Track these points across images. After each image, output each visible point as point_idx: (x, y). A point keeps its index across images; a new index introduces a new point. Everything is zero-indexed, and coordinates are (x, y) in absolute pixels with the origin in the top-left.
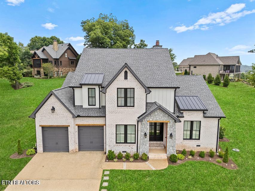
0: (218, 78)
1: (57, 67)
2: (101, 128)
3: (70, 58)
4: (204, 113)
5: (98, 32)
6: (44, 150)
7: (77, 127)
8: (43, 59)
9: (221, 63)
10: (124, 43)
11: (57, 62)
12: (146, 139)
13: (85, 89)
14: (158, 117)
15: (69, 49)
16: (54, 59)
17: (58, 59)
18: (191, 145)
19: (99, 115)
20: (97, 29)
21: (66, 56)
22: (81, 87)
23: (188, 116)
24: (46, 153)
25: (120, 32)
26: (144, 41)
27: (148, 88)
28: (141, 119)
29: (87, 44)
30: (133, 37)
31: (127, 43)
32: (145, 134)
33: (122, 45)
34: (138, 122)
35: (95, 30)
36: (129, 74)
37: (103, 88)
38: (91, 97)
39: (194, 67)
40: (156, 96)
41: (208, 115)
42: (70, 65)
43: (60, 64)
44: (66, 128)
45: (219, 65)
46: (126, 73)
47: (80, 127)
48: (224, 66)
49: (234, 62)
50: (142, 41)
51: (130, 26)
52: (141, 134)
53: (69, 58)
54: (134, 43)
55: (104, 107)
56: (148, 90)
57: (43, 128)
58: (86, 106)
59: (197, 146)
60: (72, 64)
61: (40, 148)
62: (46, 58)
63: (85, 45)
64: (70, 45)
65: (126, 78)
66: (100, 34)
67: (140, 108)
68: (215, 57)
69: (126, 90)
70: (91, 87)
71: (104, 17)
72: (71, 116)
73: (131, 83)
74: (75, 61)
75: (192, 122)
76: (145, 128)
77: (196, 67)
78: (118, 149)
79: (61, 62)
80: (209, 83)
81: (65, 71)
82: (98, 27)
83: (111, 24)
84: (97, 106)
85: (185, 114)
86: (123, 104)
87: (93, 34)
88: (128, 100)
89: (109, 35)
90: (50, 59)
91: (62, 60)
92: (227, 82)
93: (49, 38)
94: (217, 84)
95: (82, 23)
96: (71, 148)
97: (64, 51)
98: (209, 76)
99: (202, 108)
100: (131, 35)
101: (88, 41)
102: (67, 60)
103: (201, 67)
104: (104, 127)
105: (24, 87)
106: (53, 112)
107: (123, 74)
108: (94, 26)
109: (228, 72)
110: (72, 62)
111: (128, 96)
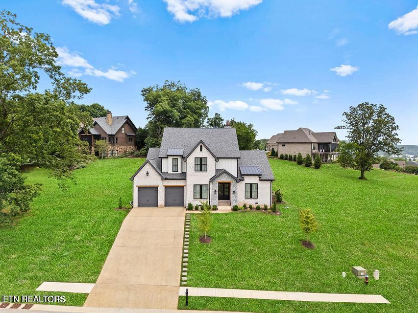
0: (308, 158)
1: (112, 145)
2: (182, 188)
3: (128, 134)
4: (260, 177)
5: (165, 105)
6: (139, 206)
7: (164, 187)
8: (94, 135)
9: (314, 140)
10: (196, 116)
11: (112, 138)
12: (216, 195)
13: (170, 159)
14: (224, 179)
15: (127, 122)
16: (109, 135)
17: (114, 135)
18: (252, 202)
19: (181, 178)
20: (164, 100)
21: (123, 132)
22: (167, 158)
23: (248, 180)
24: (140, 208)
25: (192, 104)
26: (220, 115)
27: (218, 158)
28: (212, 180)
29: (150, 118)
30: (206, 109)
31: (198, 117)
32: (215, 191)
33: (193, 119)
34: (210, 182)
35: (161, 102)
36: (204, 148)
37: (184, 158)
38: (175, 166)
39: (283, 145)
40: (224, 165)
41: (262, 178)
42: (127, 142)
43: (115, 142)
44: (156, 188)
45: (311, 143)
46: (201, 147)
47: (167, 188)
48: (319, 144)
49: (329, 139)
50: (216, 114)
51: (203, 95)
52: (212, 191)
53: (126, 134)
54: (207, 116)
55: (185, 174)
56: (217, 159)
57: (140, 188)
58: (170, 172)
59: (256, 203)
60: (129, 141)
61: (136, 204)
62: (98, 134)
63: (148, 118)
64: (127, 118)
65: (201, 150)
66: (168, 108)
67: (211, 173)
68: (307, 133)
69: (201, 159)
70: (175, 157)
71: (171, 84)
72: (160, 178)
73: (205, 154)
74: (133, 137)
75: (251, 185)
76: (215, 187)
77: (284, 145)
78: (196, 203)
79: (117, 138)
80: (299, 164)
81: (121, 150)
82: (165, 98)
83: (179, 95)
84: (179, 172)
85: (246, 178)
86: (199, 169)
87: (160, 107)
88: (203, 166)
89: (177, 108)
90: (103, 136)
91: (119, 136)
92: (319, 163)
93: (89, 106)
94: (308, 165)
95: (142, 91)
96: (159, 204)
97: (120, 126)
98: (299, 156)
99: (258, 173)
100: (204, 106)
101: (153, 114)
102: (124, 136)
103: (290, 145)
104: (185, 187)
105: (78, 168)
106: (148, 176)
107: (199, 148)
108: (160, 96)
109: (322, 152)
110: (129, 139)
111: (203, 163)
